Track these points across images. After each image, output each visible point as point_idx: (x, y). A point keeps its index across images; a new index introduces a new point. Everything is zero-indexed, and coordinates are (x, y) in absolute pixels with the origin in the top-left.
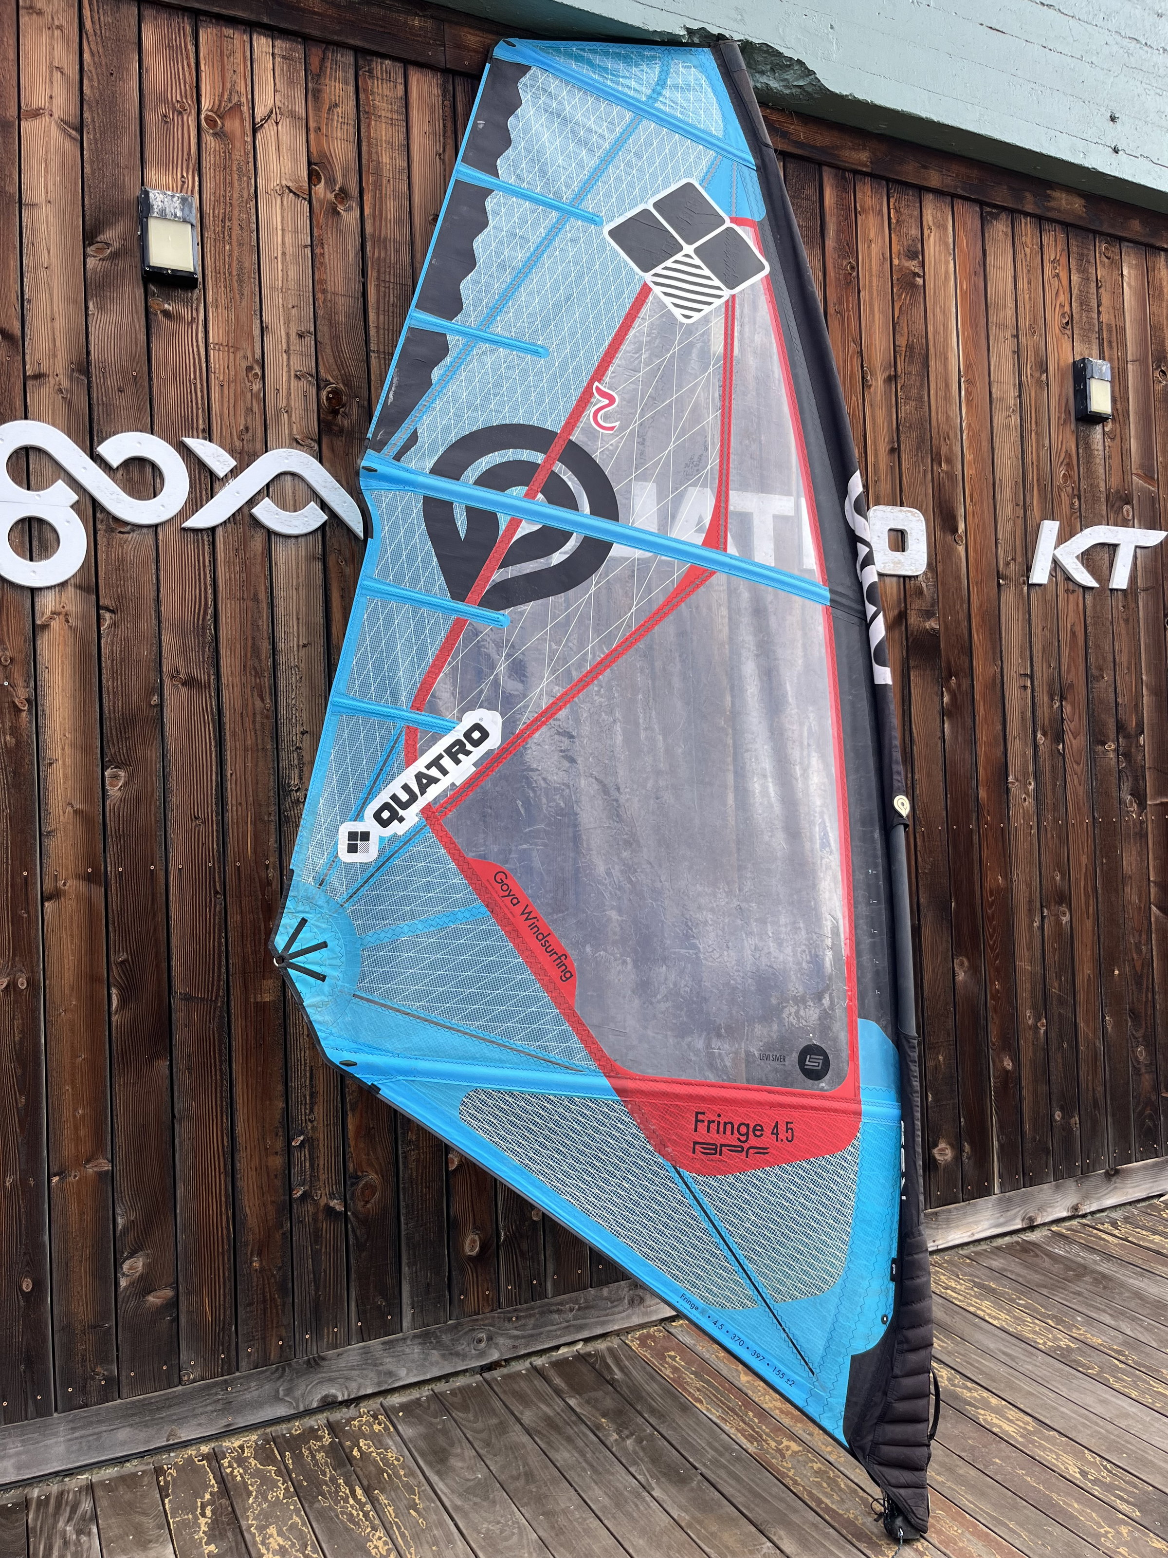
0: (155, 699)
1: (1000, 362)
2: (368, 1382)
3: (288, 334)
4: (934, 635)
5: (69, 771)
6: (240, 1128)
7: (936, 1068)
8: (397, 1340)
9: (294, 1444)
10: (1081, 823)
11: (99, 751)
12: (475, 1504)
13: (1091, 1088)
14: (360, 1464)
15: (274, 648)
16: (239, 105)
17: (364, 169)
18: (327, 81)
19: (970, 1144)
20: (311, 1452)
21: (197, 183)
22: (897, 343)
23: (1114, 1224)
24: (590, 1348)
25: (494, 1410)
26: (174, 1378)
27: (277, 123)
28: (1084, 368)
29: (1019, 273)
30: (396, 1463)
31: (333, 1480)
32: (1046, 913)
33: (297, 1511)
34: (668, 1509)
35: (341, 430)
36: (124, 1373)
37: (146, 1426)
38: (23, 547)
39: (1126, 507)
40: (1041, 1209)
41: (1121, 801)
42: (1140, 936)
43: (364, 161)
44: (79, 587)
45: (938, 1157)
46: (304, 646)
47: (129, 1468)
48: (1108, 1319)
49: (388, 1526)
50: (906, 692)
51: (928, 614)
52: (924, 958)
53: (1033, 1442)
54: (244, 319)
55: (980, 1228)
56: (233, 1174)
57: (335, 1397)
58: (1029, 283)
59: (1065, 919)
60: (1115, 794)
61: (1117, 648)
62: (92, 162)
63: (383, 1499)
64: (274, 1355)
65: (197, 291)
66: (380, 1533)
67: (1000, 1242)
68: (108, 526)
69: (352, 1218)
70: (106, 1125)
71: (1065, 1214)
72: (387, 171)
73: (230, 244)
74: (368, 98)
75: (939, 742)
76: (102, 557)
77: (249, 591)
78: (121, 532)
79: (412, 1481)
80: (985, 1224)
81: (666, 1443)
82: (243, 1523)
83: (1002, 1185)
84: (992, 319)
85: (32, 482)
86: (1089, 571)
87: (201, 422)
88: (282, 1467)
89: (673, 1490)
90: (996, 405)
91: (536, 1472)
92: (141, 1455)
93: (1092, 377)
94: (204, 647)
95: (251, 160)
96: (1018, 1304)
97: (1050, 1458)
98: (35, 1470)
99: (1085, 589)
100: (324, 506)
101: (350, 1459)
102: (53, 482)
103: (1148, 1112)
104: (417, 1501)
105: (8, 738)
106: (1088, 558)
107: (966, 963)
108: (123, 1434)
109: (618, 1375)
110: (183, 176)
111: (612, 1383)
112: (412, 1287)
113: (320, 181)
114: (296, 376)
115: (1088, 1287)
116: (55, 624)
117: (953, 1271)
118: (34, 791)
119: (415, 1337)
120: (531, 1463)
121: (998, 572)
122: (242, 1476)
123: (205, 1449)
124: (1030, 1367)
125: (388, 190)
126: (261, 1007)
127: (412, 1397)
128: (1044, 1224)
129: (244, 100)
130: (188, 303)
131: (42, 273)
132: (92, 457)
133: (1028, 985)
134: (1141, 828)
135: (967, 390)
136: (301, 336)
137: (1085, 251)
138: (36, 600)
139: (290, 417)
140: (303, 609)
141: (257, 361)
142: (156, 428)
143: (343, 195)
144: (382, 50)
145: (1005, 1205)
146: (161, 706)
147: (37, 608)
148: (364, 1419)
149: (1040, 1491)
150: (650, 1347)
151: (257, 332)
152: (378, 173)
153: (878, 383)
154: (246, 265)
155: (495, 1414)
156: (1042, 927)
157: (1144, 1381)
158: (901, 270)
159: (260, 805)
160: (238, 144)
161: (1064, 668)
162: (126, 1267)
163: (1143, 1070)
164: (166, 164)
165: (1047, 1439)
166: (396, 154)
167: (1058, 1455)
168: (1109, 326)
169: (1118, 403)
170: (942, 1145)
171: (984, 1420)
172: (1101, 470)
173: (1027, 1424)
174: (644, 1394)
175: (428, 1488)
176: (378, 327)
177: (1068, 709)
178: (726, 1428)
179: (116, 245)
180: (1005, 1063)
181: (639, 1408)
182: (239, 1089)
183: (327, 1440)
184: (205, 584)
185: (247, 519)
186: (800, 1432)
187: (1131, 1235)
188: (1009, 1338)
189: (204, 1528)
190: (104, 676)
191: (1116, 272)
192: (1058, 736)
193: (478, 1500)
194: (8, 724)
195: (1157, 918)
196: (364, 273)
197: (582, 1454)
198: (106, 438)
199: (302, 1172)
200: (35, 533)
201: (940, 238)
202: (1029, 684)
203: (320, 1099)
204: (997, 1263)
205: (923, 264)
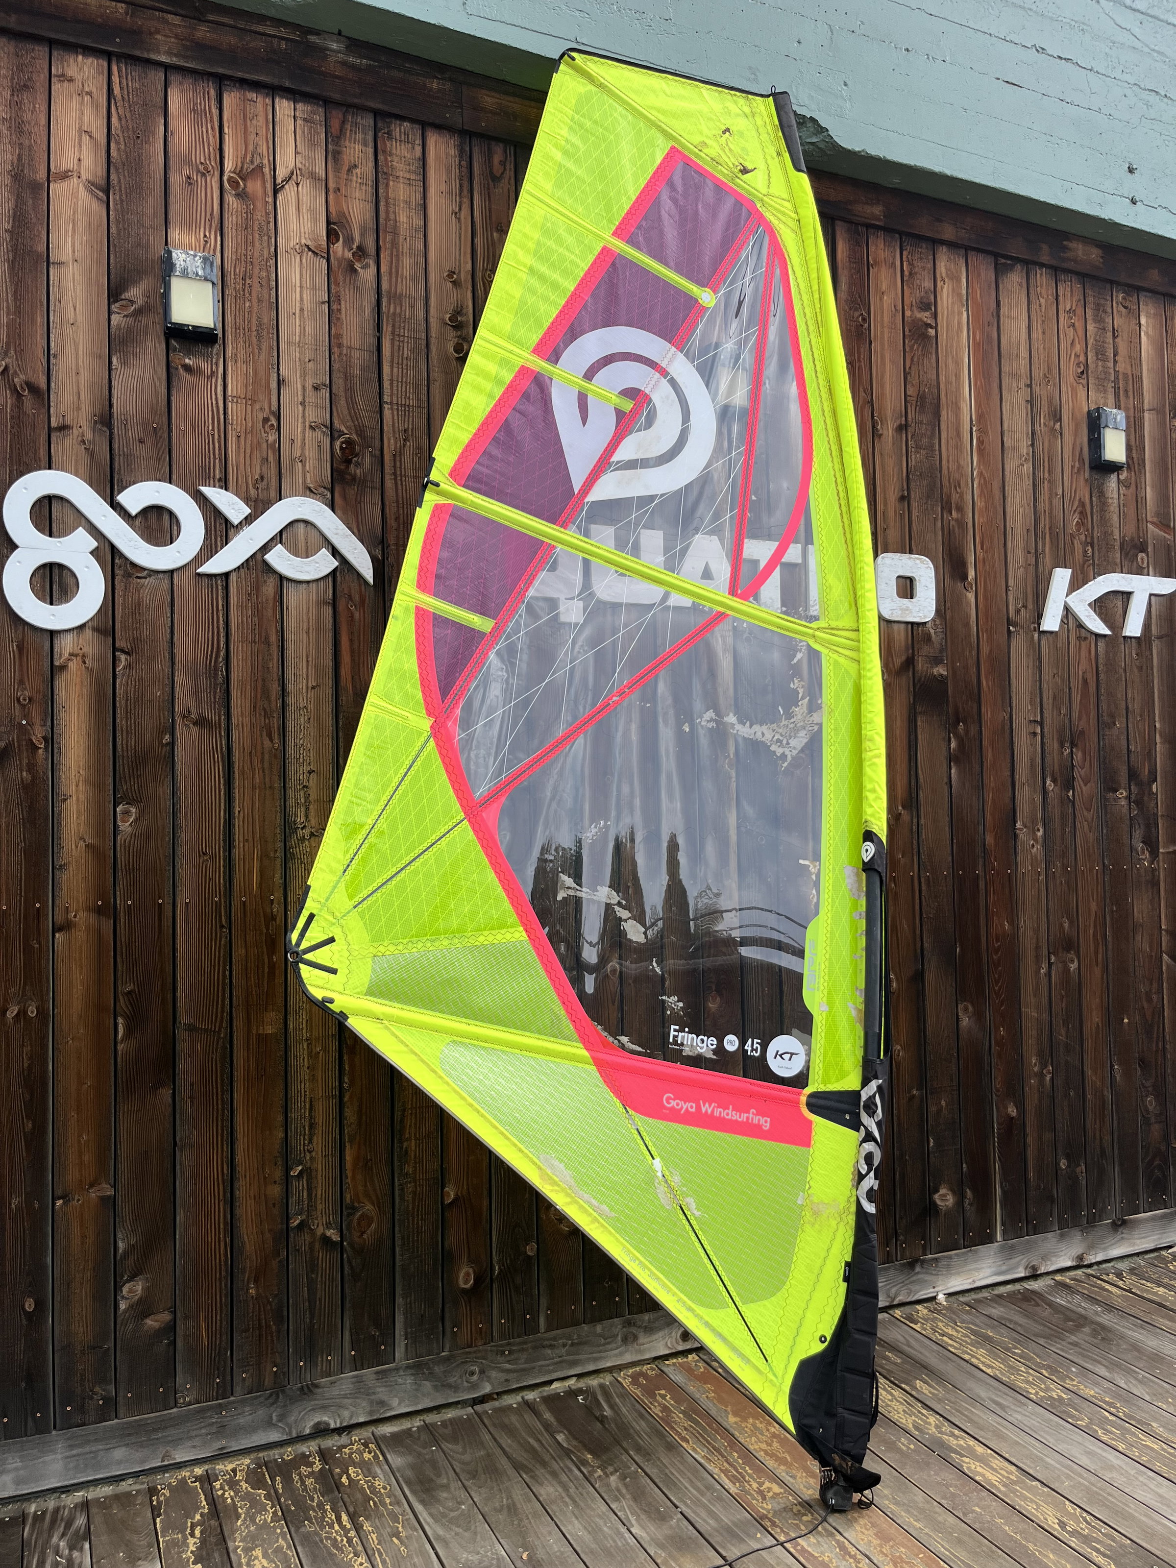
0: (167, 738)
1: (1012, 412)
2: (360, 1411)
3: (304, 387)
4: (942, 681)
5: (82, 807)
6: (240, 1157)
7: (939, 1111)
8: (389, 1370)
9: (285, 1470)
10: (1092, 869)
11: (111, 787)
12: (457, 1534)
13: (1098, 1137)
14: (348, 1490)
15: (283, 690)
16: (260, 167)
17: (381, 227)
18: (347, 143)
19: (974, 1190)
20: (301, 1478)
21: (219, 243)
22: (908, 393)
23: (1119, 1275)
24: (582, 1384)
25: (482, 1443)
26: (169, 1400)
27: (298, 184)
28: (1099, 417)
29: (1034, 323)
30: (382, 1491)
31: (321, 1506)
32: (1053, 959)
33: (283, 1534)
34: (645, 1546)
35: (354, 478)
36: (121, 1394)
37: (142, 1446)
38: (44, 591)
39: (1141, 555)
40: (1044, 1258)
41: (1132, 848)
42: (1151, 984)
43: (381, 220)
44: (96, 630)
45: (939, 1202)
46: (313, 688)
47: (125, 1486)
48: (1103, 1372)
49: (370, 1553)
50: (913, 737)
51: (937, 661)
52: (927, 1003)
53: (1014, 1492)
54: (262, 373)
55: (981, 1276)
56: (232, 1202)
57: (328, 1424)
58: (1044, 333)
59: (1073, 966)
60: (1126, 841)
61: (1129, 696)
62: (118, 222)
63: (367, 1527)
64: (268, 1381)
65: (217, 346)
66: (362, 1559)
67: (1002, 1290)
68: (126, 571)
69: (348, 1249)
70: (110, 1150)
71: (1069, 1264)
72: (404, 230)
73: (250, 301)
74: (386, 159)
75: (946, 788)
76: (119, 600)
77: (260, 636)
78: (138, 577)
79: (397, 1509)
80: (988, 1272)
81: (649, 1481)
82: (231, 1545)
83: (1004, 1232)
84: (1006, 368)
85: (54, 529)
86: (1102, 619)
87: (217, 471)
88: (272, 1491)
89: (652, 1528)
90: (1009, 454)
91: (519, 1506)
92: (136, 1475)
93: (1107, 426)
94: (216, 689)
95: (272, 220)
96: (1014, 1353)
97: (1030, 1509)
98: (33, 1485)
99: (1097, 636)
100: (335, 552)
101: (338, 1486)
102: (75, 529)
103: (1157, 1162)
104: (400, 1529)
105: (24, 774)
106: (1101, 605)
107: (970, 1008)
108: (119, 1453)
109: (608, 1412)
110: (205, 236)
111: (602, 1420)
112: (406, 1318)
113: (338, 240)
114: (311, 427)
115: (1087, 1338)
116: (73, 665)
117: (951, 1318)
118: (48, 825)
119: (408, 1367)
120: (514, 1496)
121: (1008, 619)
122: (232, 1499)
123: (199, 1471)
124: (1019, 1417)
125: (405, 247)
126: (263, 1039)
127: (404, 1427)
128: (1048, 1273)
129: (266, 161)
130: (208, 357)
131: (68, 330)
132: (112, 506)
133: (1034, 1033)
134: (1153, 875)
135: (978, 439)
136: (316, 388)
137: (1102, 301)
138: (57, 642)
139: (304, 466)
140: (313, 652)
141: (273, 413)
142: (174, 477)
143: (361, 254)
144: (400, 113)
145: (1008, 1252)
146: (172, 744)
147: (56, 649)
148: (355, 1447)
149: (1016, 1541)
150: (639, 1385)
151: (274, 385)
152: (395, 232)
153: (888, 431)
154: (265, 321)
155: (485, 1448)
156: (1049, 974)
157: (1133, 1434)
158: (913, 321)
159: (266, 841)
160: (259, 205)
161: (1075, 715)
162: (125, 1290)
163: (1153, 1120)
164: (189, 225)
165: (1030, 1489)
166: (413, 213)
167: (1038, 1505)
168: (1125, 375)
169: (1134, 451)
170: (943, 1191)
171: (968, 1468)
172: (1115, 518)
173: (1011, 1473)
174: (632, 1431)
175: (412, 1516)
176: (391, 380)
177: (1078, 756)
178: (710, 1467)
179: (140, 302)
180: (1010, 1110)
181: (625, 1444)
182: (239, 1118)
183: (317, 1466)
184: (218, 627)
185: (260, 565)
186: (784, 1474)
187: (1135, 1286)
188: (1002, 1387)
189: (192, 1548)
190: (118, 716)
191: (1134, 321)
192: (1068, 783)
193: (460, 1530)
194: (25, 761)
195: (1168, 966)
196: (379, 328)
197: (566, 1489)
198: (126, 487)
199: (299, 1201)
200: (56, 578)
201: (953, 289)
202: (1038, 731)
203: (319, 1130)
204: (996, 1311)
205: (935, 316)
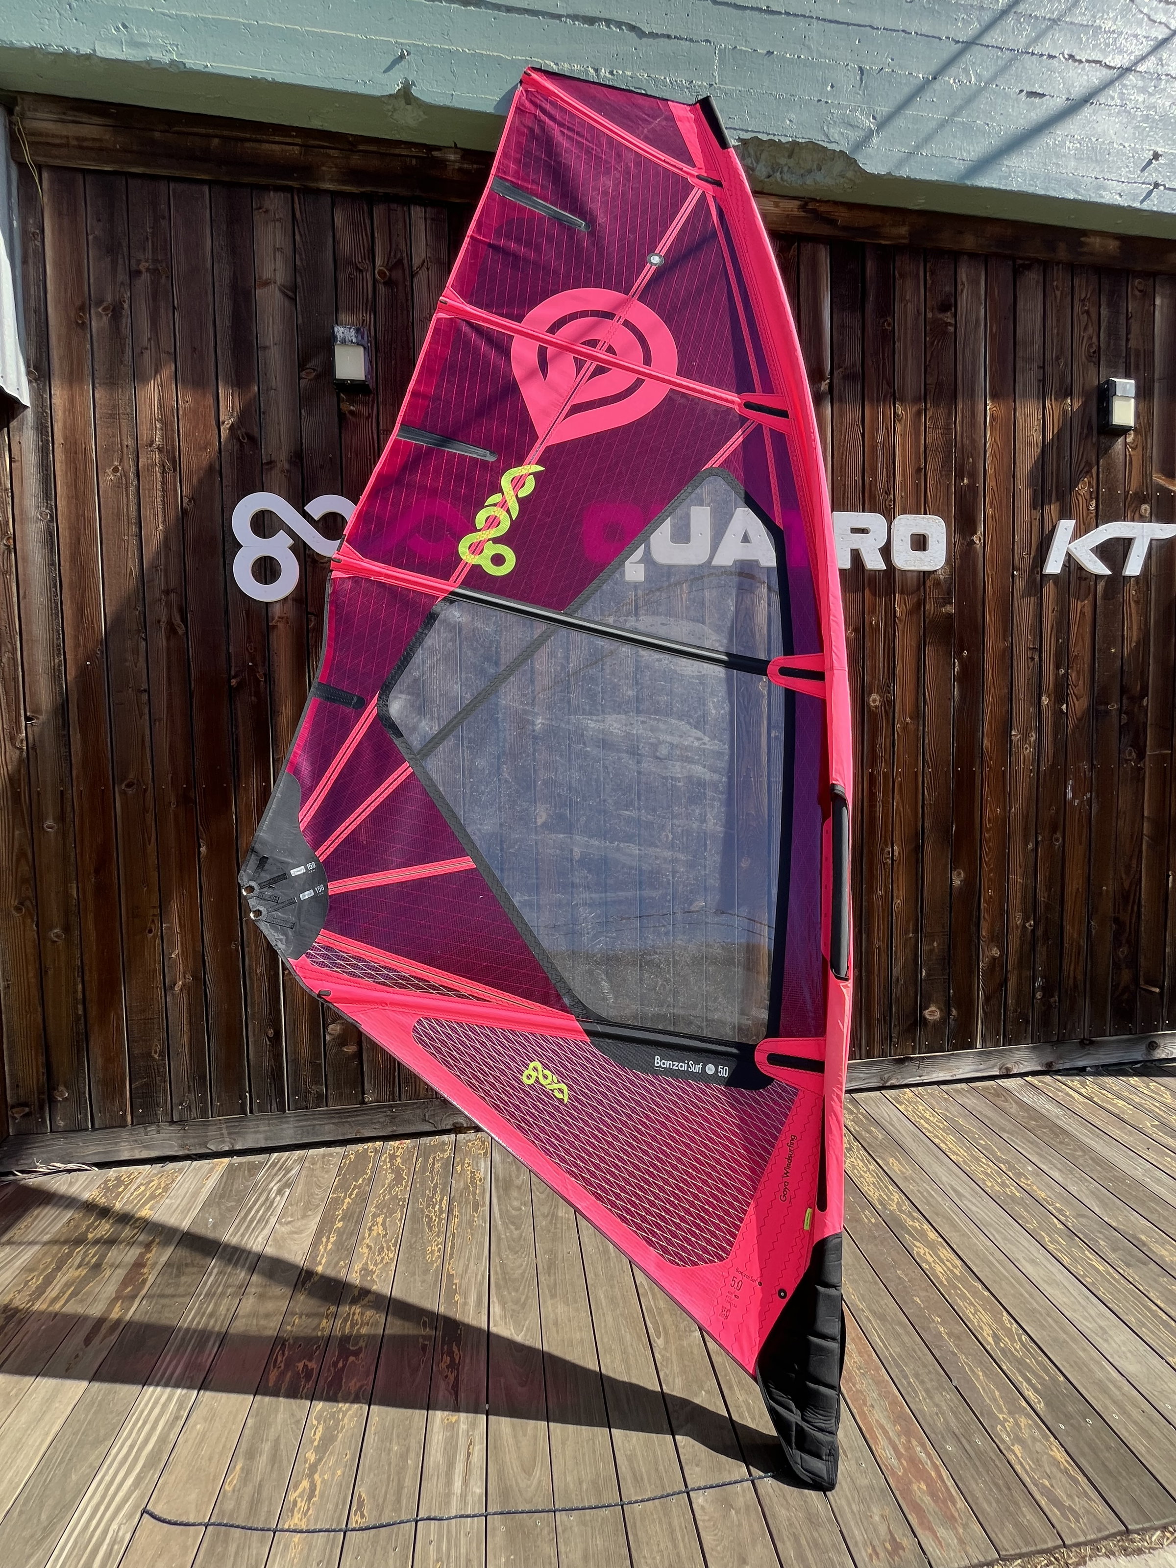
1: (1025, 391)
4: (949, 618)
7: (931, 951)
9: (425, 1153)
10: (1079, 769)
12: (509, 1231)
13: (1072, 975)
14: (457, 1178)
16: (401, 259)
19: (957, 1009)
20: (433, 1162)
21: (372, 319)
22: (928, 382)
26: (359, 1098)
27: (427, 269)
28: (1108, 389)
29: (1049, 313)
30: (478, 1182)
31: (435, 1187)
32: (1040, 838)
33: (403, 1205)
37: (343, 1125)
38: (260, 576)
39: (1144, 507)
40: (1016, 1063)
41: (1120, 752)
42: (1131, 861)
44: (295, 600)
45: (928, 1016)
48: (1056, 1174)
49: (449, 1233)
50: (921, 663)
51: (945, 602)
53: (956, 1288)
55: (961, 1072)
57: (462, 1124)
58: (1058, 321)
59: (1058, 845)
61: (1125, 626)
62: (301, 312)
63: (456, 1211)
64: (422, 1094)
65: (371, 395)
66: (441, 1239)
67: (978, 1083)
68: (312, 559)
71: (1039, 1068)
73: (395, 360)
75: (949, 704)
76: (309, 579)
78: (319, 563)
79: (481, 1200)
80: (967, 1069)
82: (368, 1209)
83: (983, 1041)
84: (1020, 353)
88: (412, 1168)
90: (1020, 427)
93: (1116, 395)
95: (409, 298)
96: (978, 1144)
97: (968, 1313)
101: (453, 1172)
103: (1124, 999)
104: (476, 1219)
105: (254, 698)
106: (1103, 550)
107: (963, 873)
110: (362, 314)
115: (1045, 1139)
116: (281, 625)
121: (1012, 566)
122: (386, 1170)
123: (378, 1144)
128: (1019, 1075)
129: (404, 255)
130: (365, 404)
131: (272, 394)
133: (1020, 895)
134: (1139, 773)
135: (992, 416)
137: (1117, 289)
138: (269, 609)
142: (344, 491)
145: (986, 1056)
147: (269, 616)
148: (476, 1143)
149: (948, 1346)
153: (908, 416)
156: (1035, 850)
157: (1081, 1250)
158: (934, 321)
160: (401, 289)
161: (1072, 642)
162: (330, 1028)
163: (1123, 966)
164: (352, 310)
165: (971, 1288)
167: (976, 1310)
168: (1137, 352)
169: (1142, 417)
170: (932, 1008)
171: (918, 1253)
172: (1121, 476)
173: (958, 1266)
175: (488, 1209)
177: (1073, 675)
179: (319, 369)
180: (994, 952)
183: (447, 1154)
187: (1096, 1095)
189: (345, 1207)
191: (1149, 303)
192: (1062, 698)
193: (513, 1228)
194: (254, 690)
200: (268, 566)
201: (973, 291)
202: (1037, 656)
204: (970, 1102)
205: (955, 315)
